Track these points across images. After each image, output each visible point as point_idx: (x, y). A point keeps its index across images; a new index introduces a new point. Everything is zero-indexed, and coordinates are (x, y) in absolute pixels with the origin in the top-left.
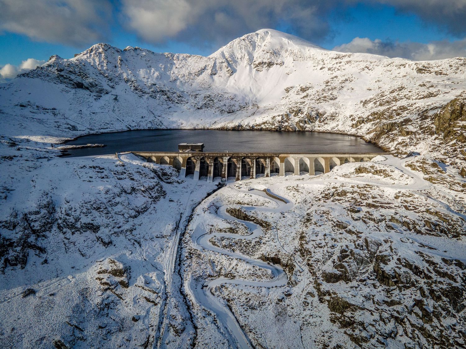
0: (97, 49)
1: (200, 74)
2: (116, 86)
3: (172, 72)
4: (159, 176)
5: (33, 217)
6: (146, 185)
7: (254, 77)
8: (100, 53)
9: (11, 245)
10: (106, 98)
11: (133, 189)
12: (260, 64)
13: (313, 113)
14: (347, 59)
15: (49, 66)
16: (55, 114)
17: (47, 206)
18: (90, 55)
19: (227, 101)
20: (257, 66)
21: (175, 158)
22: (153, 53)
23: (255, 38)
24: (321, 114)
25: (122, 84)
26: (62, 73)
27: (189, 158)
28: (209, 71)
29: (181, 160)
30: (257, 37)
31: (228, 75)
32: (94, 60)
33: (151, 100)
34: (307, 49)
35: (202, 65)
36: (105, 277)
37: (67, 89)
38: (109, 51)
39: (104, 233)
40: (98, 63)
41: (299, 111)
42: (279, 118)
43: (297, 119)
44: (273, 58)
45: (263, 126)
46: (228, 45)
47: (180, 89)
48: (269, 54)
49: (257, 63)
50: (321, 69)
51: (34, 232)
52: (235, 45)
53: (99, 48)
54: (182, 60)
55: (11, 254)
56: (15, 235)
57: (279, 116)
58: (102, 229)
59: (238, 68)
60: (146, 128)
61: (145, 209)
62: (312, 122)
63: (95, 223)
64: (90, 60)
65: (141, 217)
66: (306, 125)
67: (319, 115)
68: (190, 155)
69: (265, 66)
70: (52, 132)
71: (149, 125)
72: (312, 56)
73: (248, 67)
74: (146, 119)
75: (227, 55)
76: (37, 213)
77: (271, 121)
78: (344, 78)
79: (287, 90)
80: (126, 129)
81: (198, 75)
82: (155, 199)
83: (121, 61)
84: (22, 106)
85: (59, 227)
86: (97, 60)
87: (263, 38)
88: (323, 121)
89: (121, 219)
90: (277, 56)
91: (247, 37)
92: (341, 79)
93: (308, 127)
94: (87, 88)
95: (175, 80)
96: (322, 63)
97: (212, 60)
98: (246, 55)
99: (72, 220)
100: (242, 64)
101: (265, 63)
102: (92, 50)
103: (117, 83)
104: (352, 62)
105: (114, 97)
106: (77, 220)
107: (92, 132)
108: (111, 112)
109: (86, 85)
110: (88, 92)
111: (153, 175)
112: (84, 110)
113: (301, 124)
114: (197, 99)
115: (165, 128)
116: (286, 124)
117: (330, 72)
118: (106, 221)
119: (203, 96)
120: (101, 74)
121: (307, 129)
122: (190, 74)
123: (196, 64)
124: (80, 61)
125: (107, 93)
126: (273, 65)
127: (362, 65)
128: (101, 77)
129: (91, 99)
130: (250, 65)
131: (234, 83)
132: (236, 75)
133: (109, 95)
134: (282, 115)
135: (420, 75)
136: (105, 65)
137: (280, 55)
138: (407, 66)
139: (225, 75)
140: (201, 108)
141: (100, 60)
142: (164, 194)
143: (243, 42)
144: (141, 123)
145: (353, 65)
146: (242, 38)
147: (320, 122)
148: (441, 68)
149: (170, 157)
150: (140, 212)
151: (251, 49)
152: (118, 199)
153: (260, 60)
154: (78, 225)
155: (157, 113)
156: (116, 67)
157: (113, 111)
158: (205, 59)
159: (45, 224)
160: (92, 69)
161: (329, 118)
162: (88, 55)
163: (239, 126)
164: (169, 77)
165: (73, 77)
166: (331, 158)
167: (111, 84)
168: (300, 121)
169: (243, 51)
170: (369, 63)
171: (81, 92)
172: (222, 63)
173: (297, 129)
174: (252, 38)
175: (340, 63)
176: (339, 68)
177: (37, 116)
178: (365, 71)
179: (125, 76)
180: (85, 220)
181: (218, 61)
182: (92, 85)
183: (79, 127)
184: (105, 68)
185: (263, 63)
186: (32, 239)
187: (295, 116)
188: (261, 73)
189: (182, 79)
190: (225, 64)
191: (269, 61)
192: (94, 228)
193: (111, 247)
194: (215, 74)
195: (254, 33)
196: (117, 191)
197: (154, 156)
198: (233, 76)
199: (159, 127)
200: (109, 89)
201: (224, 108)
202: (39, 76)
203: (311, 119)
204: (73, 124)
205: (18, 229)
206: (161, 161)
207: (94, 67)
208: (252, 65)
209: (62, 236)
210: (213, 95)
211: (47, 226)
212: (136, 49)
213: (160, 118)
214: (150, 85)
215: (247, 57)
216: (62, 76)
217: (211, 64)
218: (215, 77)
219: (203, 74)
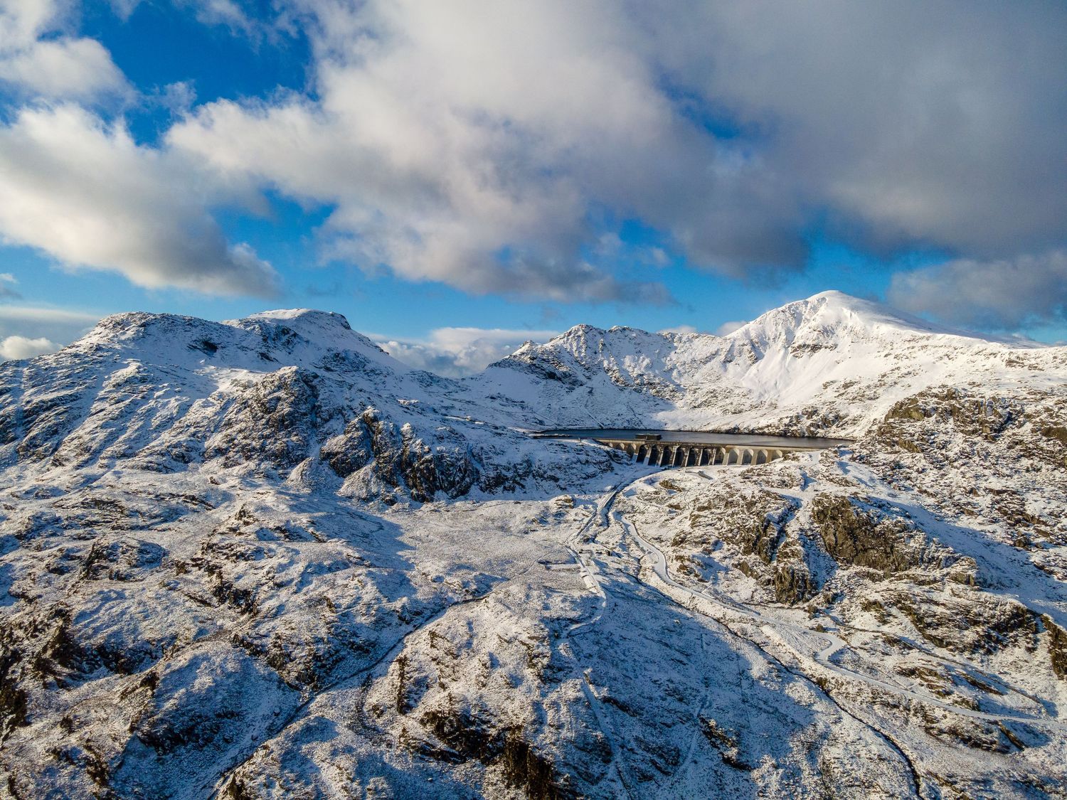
0: (577, 331)
1: (707, 362)
2: (594, 377)
3: (668, 359)
4: (610, 456)
5: (519, 466)
6: (598, 460)
7: (787, 365)
8: (579, 337)
9: (507, 479)
10: (579, 391)
11: (587, 462)
12: (799, 347)
13: (831, 415)
14: (924, 342)
15: (523, 354)
16: (523, 408)
17: (527, 461)
18: (568, 340)
19: (737, 399)
20: (796, 350)
21: (630, 445)
22: (647, 333)
23: (802, 309)
24: (841, 417)
25: (601, 374)
26: (535, 362)
27: (643, 446)
28: (722, 358)
29: (635, 447)
30: (806, 306)
31: (750, 362)
32: (571, 345)
33: (635, 395)
34: (876, 325)
35: (713, 349)
36: (560, 502)
37: (538, 379)
38: (590, 334)
39: (561, 483)
40: (575, 349)
41: (815, 412)
42: (787, 421)
43: (809, 422)
44: (821, 338)
45: (766, 430)
46: (758, 319)
47: (676, 381)
48: (816, 332)
49: (796, 345)
50: (886, 356)
51: (519, 475)
52: (768, 319)
53: (578, 330)
54: (685, 342)
55: (507, 484)
56: (509, 474)
57: (787, 417)
58: (561, 481)
59: (767, 354)
60: (622, 427)
61: (594, 476)
62: (827, 427)
63: (556, 476)
64: (567, 346)
65: (590, 479)
66: (819, 430)
67: (837, 418)
68: (644, 443)
69: (806, 350)
70: (521, 423)
71: (626, 424)
72: (880, 336)
73: (782, 352)
74: (623, 417)
75: (753, 334)
76: (521, 465)
77: (776, 423)
78: (906, 371)
79: (825, 386)
80: (597, 427)
81: (705, 363)
82: (604, 471)
83: (604, 345)
84: (492, 398)
85: (534, 476)
86: (575, 344)
87: (815, 309)
88: (842, 425)
89: (574, 478)
90: (828, 336)
91: (789, 308)
92: (904, 371)
93: (821, 432)
94: (559, 379)
95: (672, 370)
96: (890, 347)
97: (728, 341)
98: (783, 333)
99: (541, 471)
100: (774, 346)
101: (808, 346)
102: (570, 333)
103: (595, 373)
104: (929, 348)
105: (589, 390)
106: (545, 472)
107: (560, 428)
108: (583, 407)
109: (558, 375)
110: (559, 384)
111: (605, 454)
112: (553, 406)
113: (812, 429)
114: (696, 394)
115: (643, 428)
116: (795, 428)
117: (896, 360)
118: (563, 476)
119: (705, 390)
120: (577, 361)
121: (818, 435)
122: (694, 361)
123: (705, 347)
124: (556, 347)
125: (581, 385)
126: (820, 348)
127: (942, 351)
128: (576, 366)
129: (563, 392)
130: (786, 349)
131: (755, 375)
132: (761, 363)
133: (584, 387)
134: (791, 417)
135: (1009, 369)
136: (583, 351)
137: (833, 334)
138: (999, 355)
139: (745, 363)
140: (699, 406)
141: (578, 345)
142: (612, 469)
143: (781, 315)
144: (616, 422)
145: (928, 352)
146: (780, 309)
147: (837, 427)
148: (1038, 360)
149: (625, 444)
150: (588, 477)
151: (793, 324)
152: (574, 465)
153: (801, 342)
154: (545, 476)
155: (638, 410)
156: (596, 353)
157: (586, 406)
158: (719, 340)
159: (526, 472)
160: (567, 356)
161: (850, 422)
162: (565, 339)
163: (735, 429)
164: (665, 364)
165: (545, 366)
166: (775, 451)
167: (588, 375)
168: (812, 425)
169: (780, 327)
170: (951, 349)
171: (552, 383)
172: (744, 345)
173: (807, 435)
174: (797, 308)
175: (913, 348)
176: (909, 356)
177: (505, 409)
178: (943, 361)
179: (605, 364)
180: (549, 473)
181: (737, 343)
182: (565, 375)
183: (546, 422)
184: (583, 355)
185: (804, 345)
186: (518, 479)
187: (808, 418)
188: (799, 360)
189: (680, 369)
190: (749, 347)
191: (815, 343)
192: (556, 480)
193: (565, 491)
194: (730, 361)
195: (801, 301)
196: (575, 460)
197: (611, 442)
198: (757, 364)
199: (637, 427)
200: (583, 379)
201: (729, 407)
202: (510, 365)
203: (826, 423)
204: (540, 418)
205: (511, 471)
206: (617, 446)
207: (570, 354)
208: (790, 348)
209: (535, 481)
210: (719, 390)
211: (526, 474)
212: (624, 329)
213: (640, 417)
214: (635, 376)
215: (783, 337)
216: (534, 365)
217: (727, 347)
218: (730, 366)
219: (713, 361)
